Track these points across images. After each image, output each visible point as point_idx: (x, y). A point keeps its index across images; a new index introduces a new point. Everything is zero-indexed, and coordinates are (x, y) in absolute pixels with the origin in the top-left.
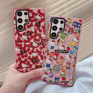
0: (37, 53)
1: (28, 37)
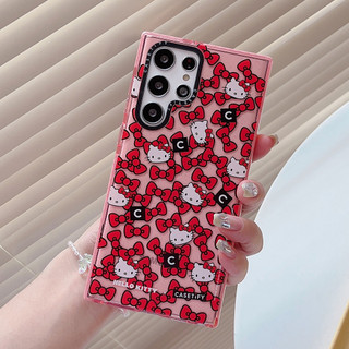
0: (190, 235)
1: (172, 159)
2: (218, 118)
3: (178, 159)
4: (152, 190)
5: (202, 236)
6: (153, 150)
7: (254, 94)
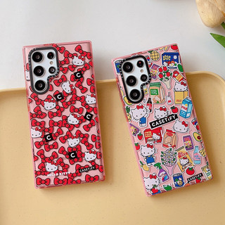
0: (78, 139)
1: (57, 105)
2: (74, 78)
3: (60, 104)
4: (53, 124)
5: (84, 138)
6: (46, 104)
7: (87, 61)
